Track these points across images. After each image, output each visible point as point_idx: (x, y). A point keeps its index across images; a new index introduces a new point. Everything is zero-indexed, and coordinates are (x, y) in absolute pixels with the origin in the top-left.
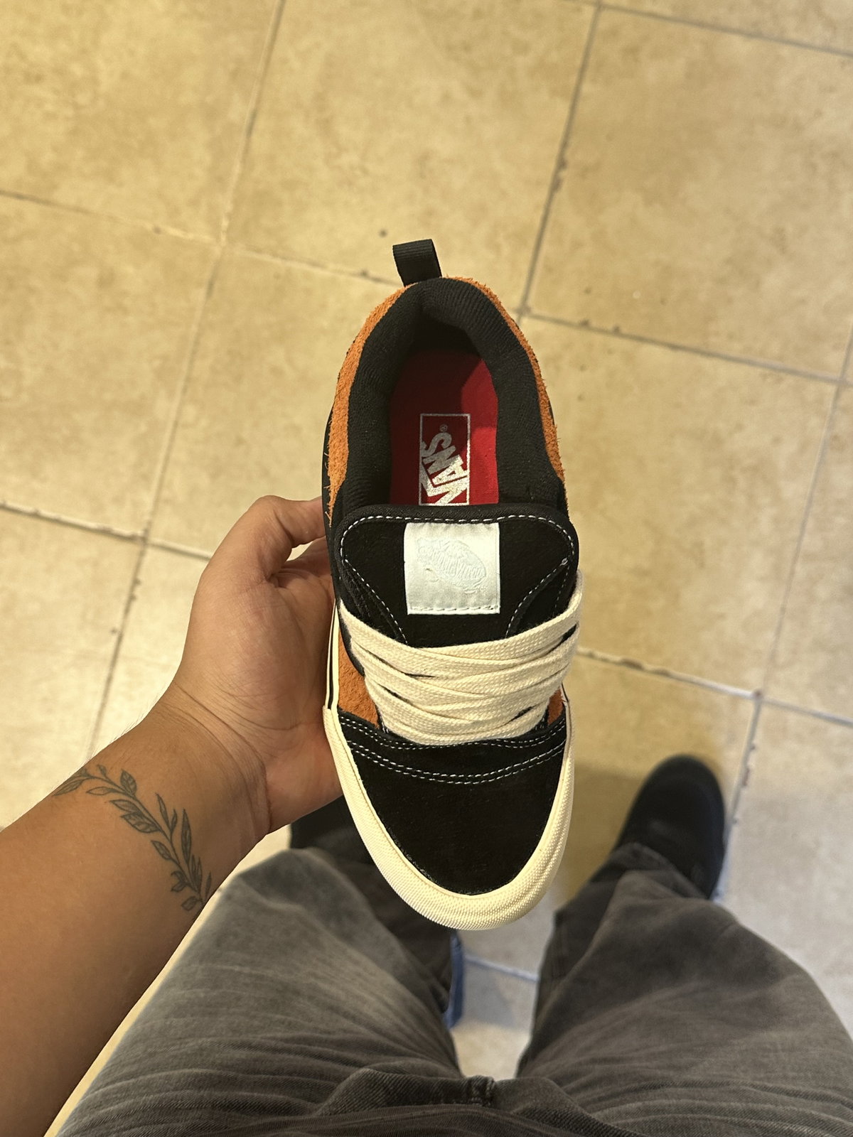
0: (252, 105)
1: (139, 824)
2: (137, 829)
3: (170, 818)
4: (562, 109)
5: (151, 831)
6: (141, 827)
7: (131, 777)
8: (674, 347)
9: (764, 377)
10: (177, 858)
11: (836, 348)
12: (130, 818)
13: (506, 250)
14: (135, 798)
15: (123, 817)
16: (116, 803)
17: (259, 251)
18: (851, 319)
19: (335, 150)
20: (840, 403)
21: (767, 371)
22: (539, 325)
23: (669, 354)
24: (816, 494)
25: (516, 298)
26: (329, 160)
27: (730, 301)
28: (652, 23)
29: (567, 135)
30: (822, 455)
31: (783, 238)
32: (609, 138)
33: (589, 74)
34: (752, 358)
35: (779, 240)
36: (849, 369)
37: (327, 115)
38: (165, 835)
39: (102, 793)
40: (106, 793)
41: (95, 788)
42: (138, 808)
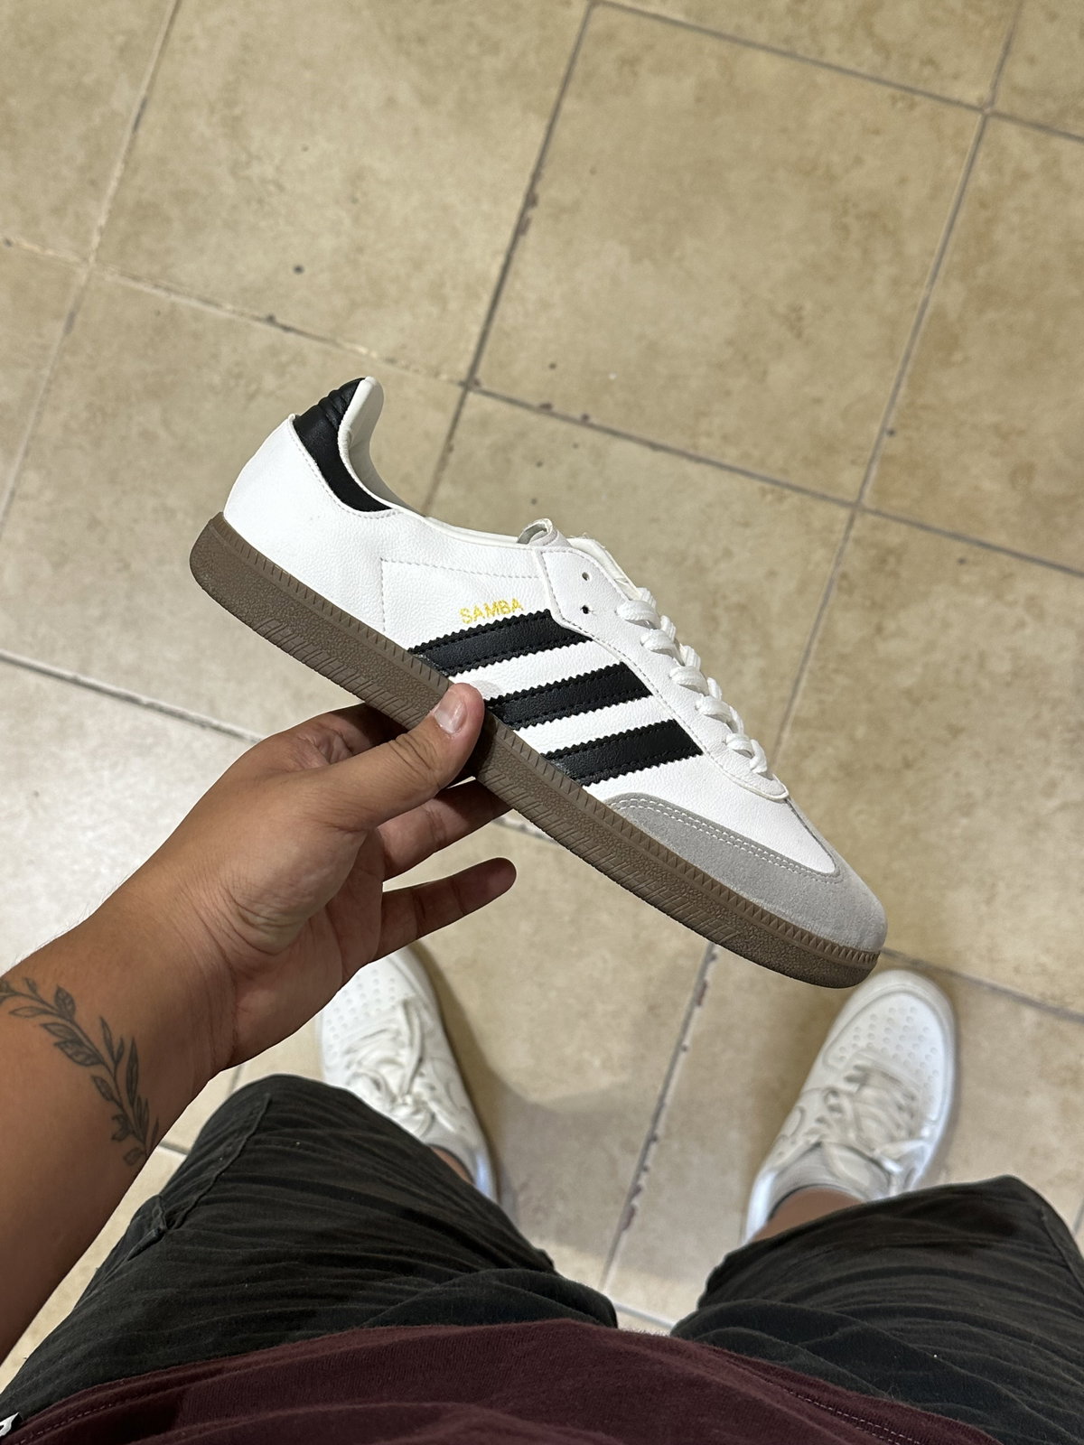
0: (143, 92)
1: (77, 1053)
2: (73, 1059)
4: (537, 131)
5: (92, 1064)
6: (80, 1058)
7: (69, 995)
8: (654, 447)
9: (764, 492)
10: (121, 1097)
11: (853, 462)
12: (67, 1046)
13: (453, 306)
14: (72, 1022)
15: (57, 1044)
16: (49, 1027)
17: (136, 278)
18: (876, 428)
19: (243, 157)
20: (853, 533)
21: (767, 486)
22: (489, 404)
23: (648, 455)
24: (815, 646)
25: (463, 368)
26: (235, 169)
27: (728, 393)
28: (658, 27)
29: (540, 163)
30: (827, 597)
31: (800, 319)
32: (593, 172)
33: (572, 87)
34: (749, 467)
35: (794, 321)
36: (868, 491)
37: (237, 111)
38: (109, 1070)
39: (30, 1014)
40: (36, 1015)
41: (22, 1008)
42: (75, 1033)
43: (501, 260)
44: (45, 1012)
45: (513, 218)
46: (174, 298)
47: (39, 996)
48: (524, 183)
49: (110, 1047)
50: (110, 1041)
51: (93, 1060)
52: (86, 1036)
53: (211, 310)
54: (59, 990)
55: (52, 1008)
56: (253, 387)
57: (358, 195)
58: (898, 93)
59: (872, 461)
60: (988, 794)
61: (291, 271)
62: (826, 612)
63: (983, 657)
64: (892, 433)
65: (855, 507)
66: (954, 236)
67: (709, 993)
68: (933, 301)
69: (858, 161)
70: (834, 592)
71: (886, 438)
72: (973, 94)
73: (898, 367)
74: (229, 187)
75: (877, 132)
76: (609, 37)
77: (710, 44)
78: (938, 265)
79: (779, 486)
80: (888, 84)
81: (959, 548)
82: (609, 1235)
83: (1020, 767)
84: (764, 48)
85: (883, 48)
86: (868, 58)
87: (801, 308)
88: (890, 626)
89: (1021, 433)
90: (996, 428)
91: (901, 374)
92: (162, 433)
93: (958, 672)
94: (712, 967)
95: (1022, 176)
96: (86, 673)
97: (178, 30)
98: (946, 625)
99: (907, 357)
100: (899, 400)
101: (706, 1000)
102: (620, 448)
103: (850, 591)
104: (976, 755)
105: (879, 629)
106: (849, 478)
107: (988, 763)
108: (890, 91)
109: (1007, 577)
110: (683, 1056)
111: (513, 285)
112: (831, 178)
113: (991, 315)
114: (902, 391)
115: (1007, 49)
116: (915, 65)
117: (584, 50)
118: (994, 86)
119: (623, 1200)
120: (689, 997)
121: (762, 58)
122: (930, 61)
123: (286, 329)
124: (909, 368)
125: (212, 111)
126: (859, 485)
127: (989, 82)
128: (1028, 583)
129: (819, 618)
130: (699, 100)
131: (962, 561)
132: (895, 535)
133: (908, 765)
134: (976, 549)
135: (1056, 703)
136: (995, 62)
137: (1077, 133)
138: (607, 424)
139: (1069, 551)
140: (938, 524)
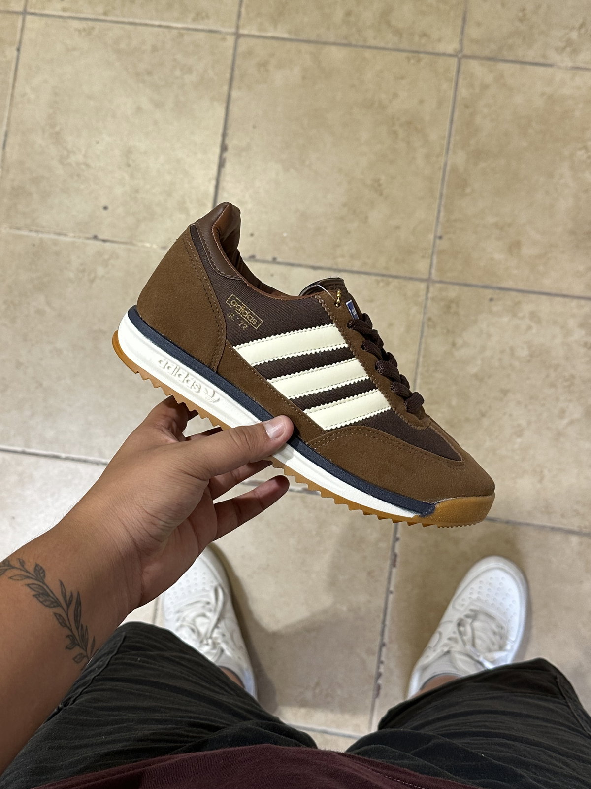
0: (5, 128)
1: (45, 601)
2: (44, 604)
3: (68, 598)
4: (221, 112)
5: (54, 606)
6: (47, 603)
7: (42, 568)
9: (378, 282)
10: (71, 625)
11: (423, 257)
12: (40, 596)
13: (192, 210)
14: (44, 583)
15: (34, 596)
16: (30, 586)
17: (19, 229)
18: (431, 236)
19: (65, 153)
20: (430, 295)
21: (379, 278)
24: (421, 359)
26: (62, 160)
27: (349, 232)
28: (275, 43)
29: (225, 128)
30: (422, 332)
31: (380, 185)
32: (254, 127)
33: (235, 83)
34: (367, 269)
35: (377, 187)
36: (433, 271)
37: (57, 129)
38: (64, 610)
39: (19, 579)
40: (23, 579)
41: (15, 576)
42: (45, 589)
43: (213, 183)
44: (28, 577)
45: (216, 159)
46: (41, 235)
47: (25, 569)
48: (219, 139)
49: (65, 597)
50: (65, 593)
51: (55, 604)
52: (50, 590)
53: (62, 238)
54: (37, 565)
55: (33, 575)
56: (92, 275)
57: (131, 162)
58: (410, 55)
59: (432, 255)
60: (529, 423)
61: (101, 209)
62: (423, 340)
63: (512, 349)
64: (440, 238)
65: (428, 280)
66: (454, 126)
67: (399, 559)
68: (449, 163)
69: (395, 95)
70: (426, 328)
71: (438, 241)
72: (451, 47)
73: (438, 201)
74: (60, 170)
75: (402, 78)
76: (250, 53)
77: (305, 47)
78: (449, 143)
79: (386, 276)
80: (404, 51)
81: (489, 293)
82: (368, 702)
83: (543, 405)
84: (334, 44)
85: (398, 32)
86: (390, 39)
87: (379, 180)
88: (459, 342)
89: (510, 225)
90: (496, 225)
91: (440, 205)
92: (47, 309)
93: (500, 360)
94: (398, 545)
95: (485, 87)
96: (29, 447)
97: (17, 91)
98: (489, 336)
99: (441, 195)
100: (441, 219)
101: (398, 563)
102: (295, 271)
103: (434, 327)
105: (454, 344)
106: (422, 266)
107: (526, 406)
108: (405, 55)
109: (517, 304)
110: (391, 597)
112: (382, 107)
113: (482, 165)
114: (442, 214)
115: (464, 20)
116: (416, 38)
117: (238, 62)
118: (461, 41)
119: (373, 681)
120: (388, 562)
121: (334, 49)
122: (424, 35)
123: (105, 241)
124: (443, 202)
125: (44, 131)
126: (428, 268)
127: (458, 39)
128: (528, 306)
129: (420, 344)
130: (304, 78)
131: (491, 300)
132: (453, 292)
133: (483, 415)
134: (498, 291)
135: (556, 367)
136: (459, 30)
137: (511, 58)
138: (287, 261)
139: (547, 283)
140: (474, 282)
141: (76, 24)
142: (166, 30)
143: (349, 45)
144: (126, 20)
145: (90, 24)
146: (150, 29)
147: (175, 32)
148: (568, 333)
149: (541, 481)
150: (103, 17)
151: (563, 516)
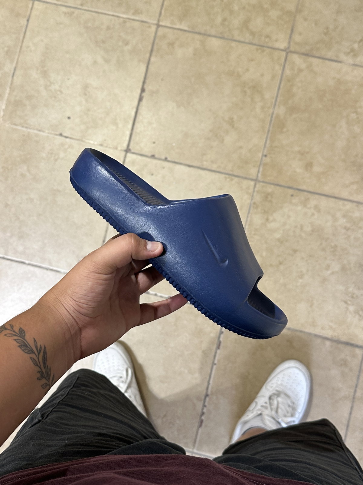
0: (14, 65)
2: (24, 351)
3: (39, 349)
4: (143, 68)
5: (30, 353)
6: (26, 351)
7: (23, 330)
8: (189, 166)
9: (226, 178)
10: (40, 365)
11: (254, 166)
12: (22, 347)
13: (120, 126)
14: (24, 339)
15: (19, 346)
16: (16, 340)
17: (16, 125)
18: (260, 155)
19: (49, 83)
20: (256, 189)
21: (227, 176)
22: (134, 157)
23: (188, 169)
24: (247, 227)
25: (125, 145)
26: (46, 87)
27: (212, 147)
28: (180, 32)
29: (145, 78)
30: (249, 211)
31: (233, 122)
32: (162, 80)
33: (154, 53)
34: (221, 170)
35: (231, 122)
36: (260, 175)
37: (45, 69)
38: (36, 356)
39: (11, 336)
40: (12, 336)
41: (8, 334)
42: (25, 343)
43: (135, 110)
44: (15, 335)
45: (137, 96)
46: (29, 130)
47: (14, 330)
48: (140, 85)
49: (37, 348)
50: (37, 347)
51: (31, 352)
52: (28, 344)
53: (41, 133)
54: (20, 328)
55: (18, 334)
56: (57, 157)
57: (87, 93)
58: (259, 47)
59: (260, 165)
60: (308, 271)
61: (66, 118)
62: (250, 215)
63: (302, 227)
64: (266, 156)
65: (256, 180)
66: (280, 91)
67: (222, 345)
68: (275, 113)
69: (247, 70)
70: (252, 209)
71: (264, 158)
72: (283, 45)
73: (266, 134)
74: (44, 93)
75: (253, 60)
76: (164, 37)
77: (197, 37)
78: (276, 101)
79: (231, 175)
80: (255, 45)
81: (291, 192)
82: (195, 429)
83: (317, 261)
84: (214, 36)
85: (252, 33)
86: (247, 37)
87: (233, 118)
88: (271, 218)
89: (307, 153)
90: (299, 152)
91: (267, 137)
92: (28, 174)
93: (294, 232)
94: (222, 336)
95: (300, 70)
96: (7, 255)
97: (24, 45)
98: (289, 217)
99: (268, 131)
100: (268, 145)
101: (221, 347)
102: (178, 167)
103: (257, 207)
104: (302, 258)
105: (267, 220)
106: (253, 172)
107: (307, 261)
108: (255, 47)
109: (307, 200)
110: (215, 366)
111: (139, 118)
112: (239, 76)
113: (294, 116)
114: (268, 142)
115: (292, 31)
116: (263, 38)
117: (157, 41)
118: (289, 43)
119: (199, 417)
120: (215, 346)
121: (214, 39)
122: (268, 37)
123: (66, 137)
124: (269, 135)
125: (37, 69)
126: (256, 173)
127: (287, 41)
128: (313, 201)
129: (247, 217)
130: (195, 54)
131: (292, 196)
132: (270, 189)
133: (281, 263)
134: (296, 191)
135: (327, 239)
136: (289, 35)
137: (317, 55)
138: (173, 160)
139: (327, 189)
140: (283, 184)
141: (64, 9)
142: (116, 18)
143: (223, 38)
144: (93, 10)
145: (72, 10)
146: (107, 16)
147: (121, 19)
148: (335, 220)
149: (311, 306)
150: (80, 7)
151: (322, 328)
